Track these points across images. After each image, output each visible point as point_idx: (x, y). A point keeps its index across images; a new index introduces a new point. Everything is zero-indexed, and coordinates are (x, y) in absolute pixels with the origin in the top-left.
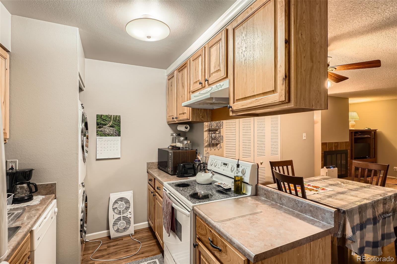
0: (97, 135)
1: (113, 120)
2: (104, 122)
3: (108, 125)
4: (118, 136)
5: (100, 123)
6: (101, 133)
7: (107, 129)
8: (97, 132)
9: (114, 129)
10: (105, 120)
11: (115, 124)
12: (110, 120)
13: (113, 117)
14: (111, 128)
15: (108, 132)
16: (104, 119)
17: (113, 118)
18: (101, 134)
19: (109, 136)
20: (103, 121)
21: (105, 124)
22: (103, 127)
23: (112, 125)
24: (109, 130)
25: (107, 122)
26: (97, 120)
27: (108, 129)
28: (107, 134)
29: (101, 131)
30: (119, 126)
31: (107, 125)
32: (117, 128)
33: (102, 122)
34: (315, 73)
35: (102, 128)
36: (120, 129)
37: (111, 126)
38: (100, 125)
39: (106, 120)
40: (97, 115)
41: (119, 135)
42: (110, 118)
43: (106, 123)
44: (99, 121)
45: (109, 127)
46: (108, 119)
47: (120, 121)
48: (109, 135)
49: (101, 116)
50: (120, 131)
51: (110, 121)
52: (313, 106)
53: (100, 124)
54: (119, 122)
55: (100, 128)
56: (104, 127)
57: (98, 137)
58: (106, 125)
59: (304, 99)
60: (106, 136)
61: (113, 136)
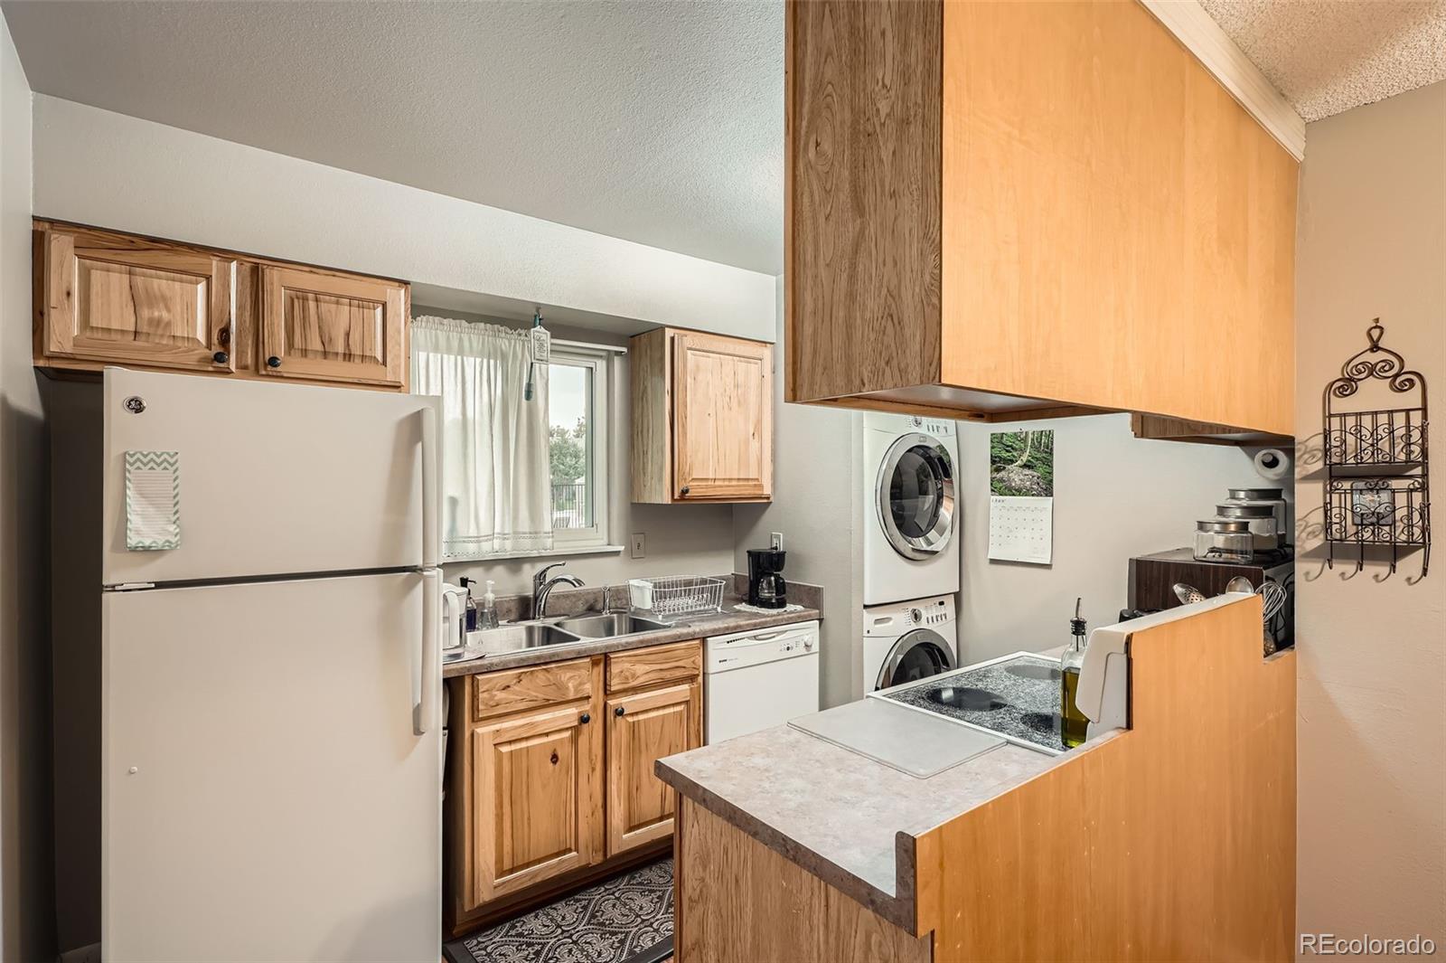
0: (992, 490)
1: (1031, 447)
2: (1008, 454)
3: (1019, 462)
4: (1046, 495)
5: (999, 457)
6: (1001, 485)
7: (1015, 475)
8: (992, 484)
9: (1035, 474)
10: (1011, 446)
11: (1037, 459)
12: (1022, 445)
13: (1030, 436)
14: (1027, 471)
15: (1018, 482)
16: (1008, 446)
17: (1033, 440)
18: (1002, 488)
19: (1020, 495)
20: (1007, 451)
21: (1010, 460)
22: (1004, 468)
23: (1029, 461)
24: (1022, 477)
25: (1015, 454)
26: (992, 448)
27: (1017, 473)
28: (1016, 490)
29: (1001, 480)
30: (1048, 463)
31: (1017, 464)
32: (1042, 469)
33: (1005, 455)
34: (874, 252)
35: (1003, 473)
36: (1051, 473)
37: (1025, 466)
38: (999, 462)
39: (1013, 449)
40: (992, 435)
41: (1048, 492)
42: (1024, 440)
43: (1014, 456)
44: (996, 451)
45: (1020, 467)
46: (1018, 445)
47: (1052, 449)
48: (1019, 492)
49: (1002, 438)
50: (1051, 481)
51: (1023, 451)
52: (864, 385)
53: (997, 459)
54: (1049, 451)
55: (998, 470)
56: (1008, 467)
57: (994, 498)
58: (1012, 462)
59: (825, 369)
60: (1014, 495)
61: (1033, 495)
